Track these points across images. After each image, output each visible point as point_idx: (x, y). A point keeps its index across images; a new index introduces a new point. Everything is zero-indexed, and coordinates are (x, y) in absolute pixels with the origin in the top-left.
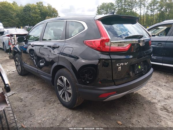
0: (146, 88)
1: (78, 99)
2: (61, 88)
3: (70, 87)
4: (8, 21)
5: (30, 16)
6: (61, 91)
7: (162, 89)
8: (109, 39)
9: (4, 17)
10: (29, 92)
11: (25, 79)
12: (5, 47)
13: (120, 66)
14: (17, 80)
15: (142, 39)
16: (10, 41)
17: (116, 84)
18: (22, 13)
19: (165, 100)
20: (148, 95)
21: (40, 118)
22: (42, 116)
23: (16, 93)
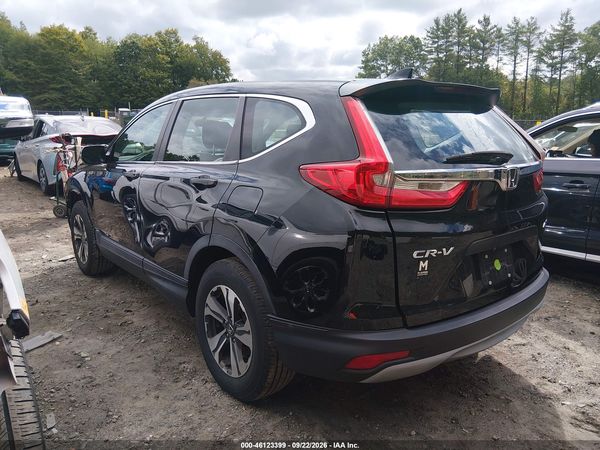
0: (524, 341)
1: (273, 370)
2: (216, 327)
3: (247, 326)
4: (61, 90)
5: (136, 77)
6: (218, 337)
7: (583, 345)
8: (387, 163)
9: (51, 76)
10: (110, 336)
11: (100, 288)
12: (45, 176)
13: (424, 260)
14: (74, 292)
15: (509, 166)
16: (62, 158)
17: (410, 324)
18: (109, 66)
19: (592, 387)
20: (529, 367)
21: (139, 429)
22: (144, 421)
23: (66, 335)
